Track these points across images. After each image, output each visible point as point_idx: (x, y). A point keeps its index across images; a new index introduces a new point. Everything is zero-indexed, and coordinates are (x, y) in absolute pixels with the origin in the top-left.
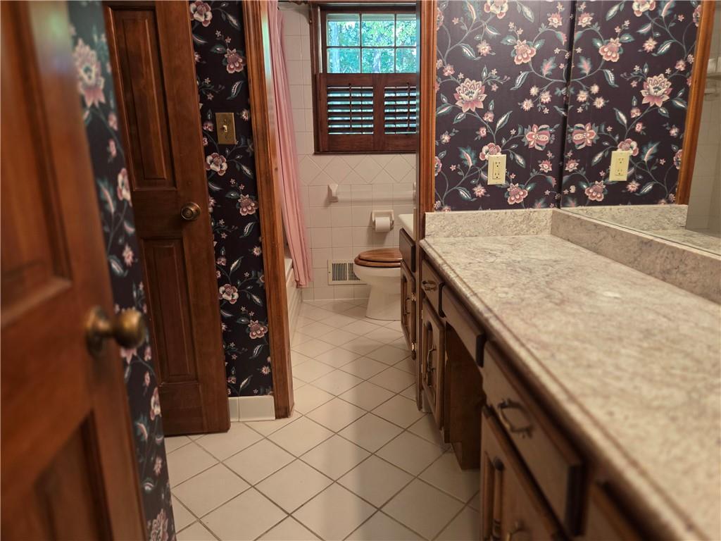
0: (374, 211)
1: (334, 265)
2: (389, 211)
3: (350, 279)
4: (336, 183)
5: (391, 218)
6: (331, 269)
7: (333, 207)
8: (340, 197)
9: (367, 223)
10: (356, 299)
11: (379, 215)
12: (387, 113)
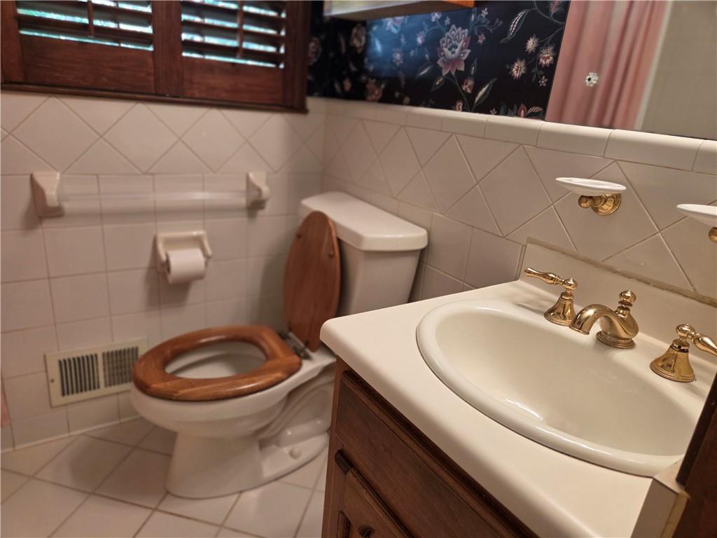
0: (162, 235)
1: (63, 364)
2: (195, 233)
3: (110, 383)
4: (57, 170)
5: (203, 250)
6: (55, 372)
7: (50, 229)
8: (67, 206)
9: (145, 261)
10: (123, 420)
11: (174, 243)
12: (188, 23)
